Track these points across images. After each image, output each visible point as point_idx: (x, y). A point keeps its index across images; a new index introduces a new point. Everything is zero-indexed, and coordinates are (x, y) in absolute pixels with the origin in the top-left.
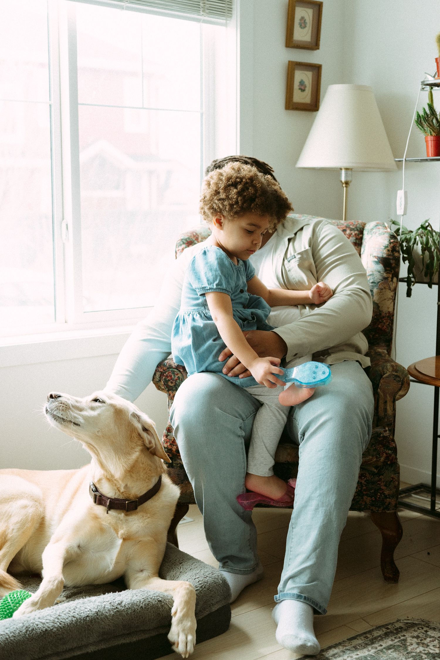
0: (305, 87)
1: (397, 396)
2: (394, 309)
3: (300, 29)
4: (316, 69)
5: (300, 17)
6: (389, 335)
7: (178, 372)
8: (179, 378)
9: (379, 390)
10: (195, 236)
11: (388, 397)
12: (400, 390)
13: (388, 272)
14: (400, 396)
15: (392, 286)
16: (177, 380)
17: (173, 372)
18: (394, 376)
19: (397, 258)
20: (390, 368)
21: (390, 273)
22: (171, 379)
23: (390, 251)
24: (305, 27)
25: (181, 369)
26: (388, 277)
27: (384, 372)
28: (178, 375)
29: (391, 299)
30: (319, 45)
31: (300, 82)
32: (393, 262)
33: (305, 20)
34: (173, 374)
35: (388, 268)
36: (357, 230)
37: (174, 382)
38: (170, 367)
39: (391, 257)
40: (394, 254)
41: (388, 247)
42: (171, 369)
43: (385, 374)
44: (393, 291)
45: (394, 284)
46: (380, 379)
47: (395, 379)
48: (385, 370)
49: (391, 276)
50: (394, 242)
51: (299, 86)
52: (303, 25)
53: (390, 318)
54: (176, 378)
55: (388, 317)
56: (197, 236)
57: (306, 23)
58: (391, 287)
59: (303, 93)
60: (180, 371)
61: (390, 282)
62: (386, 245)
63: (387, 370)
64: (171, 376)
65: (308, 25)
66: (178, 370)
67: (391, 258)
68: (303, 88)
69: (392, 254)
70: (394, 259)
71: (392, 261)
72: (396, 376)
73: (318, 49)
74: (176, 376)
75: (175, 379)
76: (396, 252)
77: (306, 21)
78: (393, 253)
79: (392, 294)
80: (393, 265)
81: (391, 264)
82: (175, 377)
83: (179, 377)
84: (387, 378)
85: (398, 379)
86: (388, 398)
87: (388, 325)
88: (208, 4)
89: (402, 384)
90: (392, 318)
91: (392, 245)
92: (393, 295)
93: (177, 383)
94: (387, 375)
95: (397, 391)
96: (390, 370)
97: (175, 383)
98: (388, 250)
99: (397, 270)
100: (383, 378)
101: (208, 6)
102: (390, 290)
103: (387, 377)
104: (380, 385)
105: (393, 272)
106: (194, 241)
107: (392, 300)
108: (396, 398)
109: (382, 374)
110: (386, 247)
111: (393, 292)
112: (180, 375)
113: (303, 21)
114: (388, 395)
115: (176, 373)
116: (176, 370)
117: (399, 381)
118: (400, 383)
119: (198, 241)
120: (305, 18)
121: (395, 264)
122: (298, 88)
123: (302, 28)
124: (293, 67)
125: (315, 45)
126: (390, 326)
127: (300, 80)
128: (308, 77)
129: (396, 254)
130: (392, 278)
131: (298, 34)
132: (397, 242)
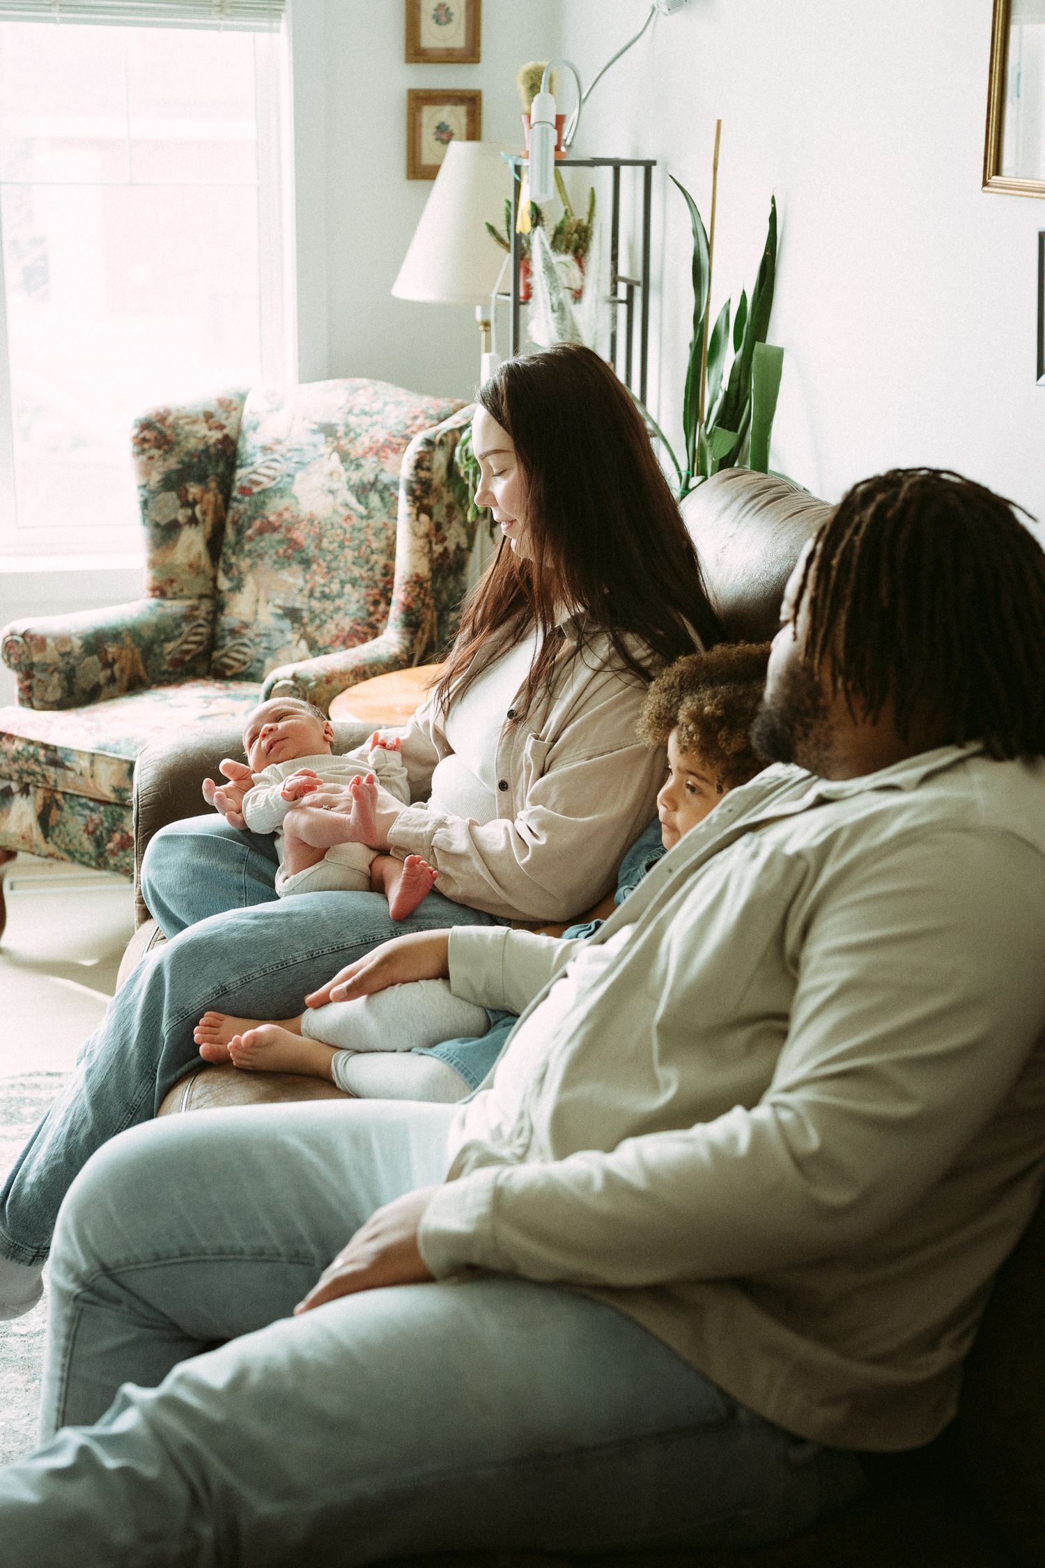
0: (451, 133)
3: (436, 26)
4: (472, 101)
5: (434, 5)
6: (417, 614)
10: (162, 414)
15: (420, 530)
19: (424, 480)
20: (288, 674)
21: (413, 507)
24: (449, 21)
26: (411, 514)
27: (278, 678)
29: (420, 552)
30: (479, 55)
31: (438, 128)
32: (418, 487)
33: (448, 9)
38: (15, 633)
40: (420, 473)
41: (410, 460)
42: (15, 637)
43: (278, 682)
44: (421, 537)
45: (424, 526)
48: (280, 676)
49: (415, 511)
50: (426, 451)
51: (435, 134)
52: (443, 19)
53: (421, 584)
55: (416, 582)
57: (452, 14)
58: (417, 530)
59: (444, 147)
61: (414, 522)
65: (455, 19)
68: (444, 137)
70: (419, 483)
71: (415, 486)
73: (478, 62)
77: (452, 10)
78: (416, 472)
79: (421, 542)
80: (418, 493)
81: (414, 491)
91: (421, 457)
92: (424, 544)
98: (410, 466)
101: (231, 2)
102: (416, 535)
105: (419, 504)
107: (423, 554)
111: (423, 540)
113: (443, 12)
119: (164, 424)
120: (448, 5)
121: (423, 491)
122: (434, 137)
123: (441, 24)
124: (419, 99)
125: (471, 54)
126: (420, 599)
127: (436, 124)
128: (454, 116)
129: (423, 474)
130: (418, 515)
131: (432, 37)
132: (428, 452)
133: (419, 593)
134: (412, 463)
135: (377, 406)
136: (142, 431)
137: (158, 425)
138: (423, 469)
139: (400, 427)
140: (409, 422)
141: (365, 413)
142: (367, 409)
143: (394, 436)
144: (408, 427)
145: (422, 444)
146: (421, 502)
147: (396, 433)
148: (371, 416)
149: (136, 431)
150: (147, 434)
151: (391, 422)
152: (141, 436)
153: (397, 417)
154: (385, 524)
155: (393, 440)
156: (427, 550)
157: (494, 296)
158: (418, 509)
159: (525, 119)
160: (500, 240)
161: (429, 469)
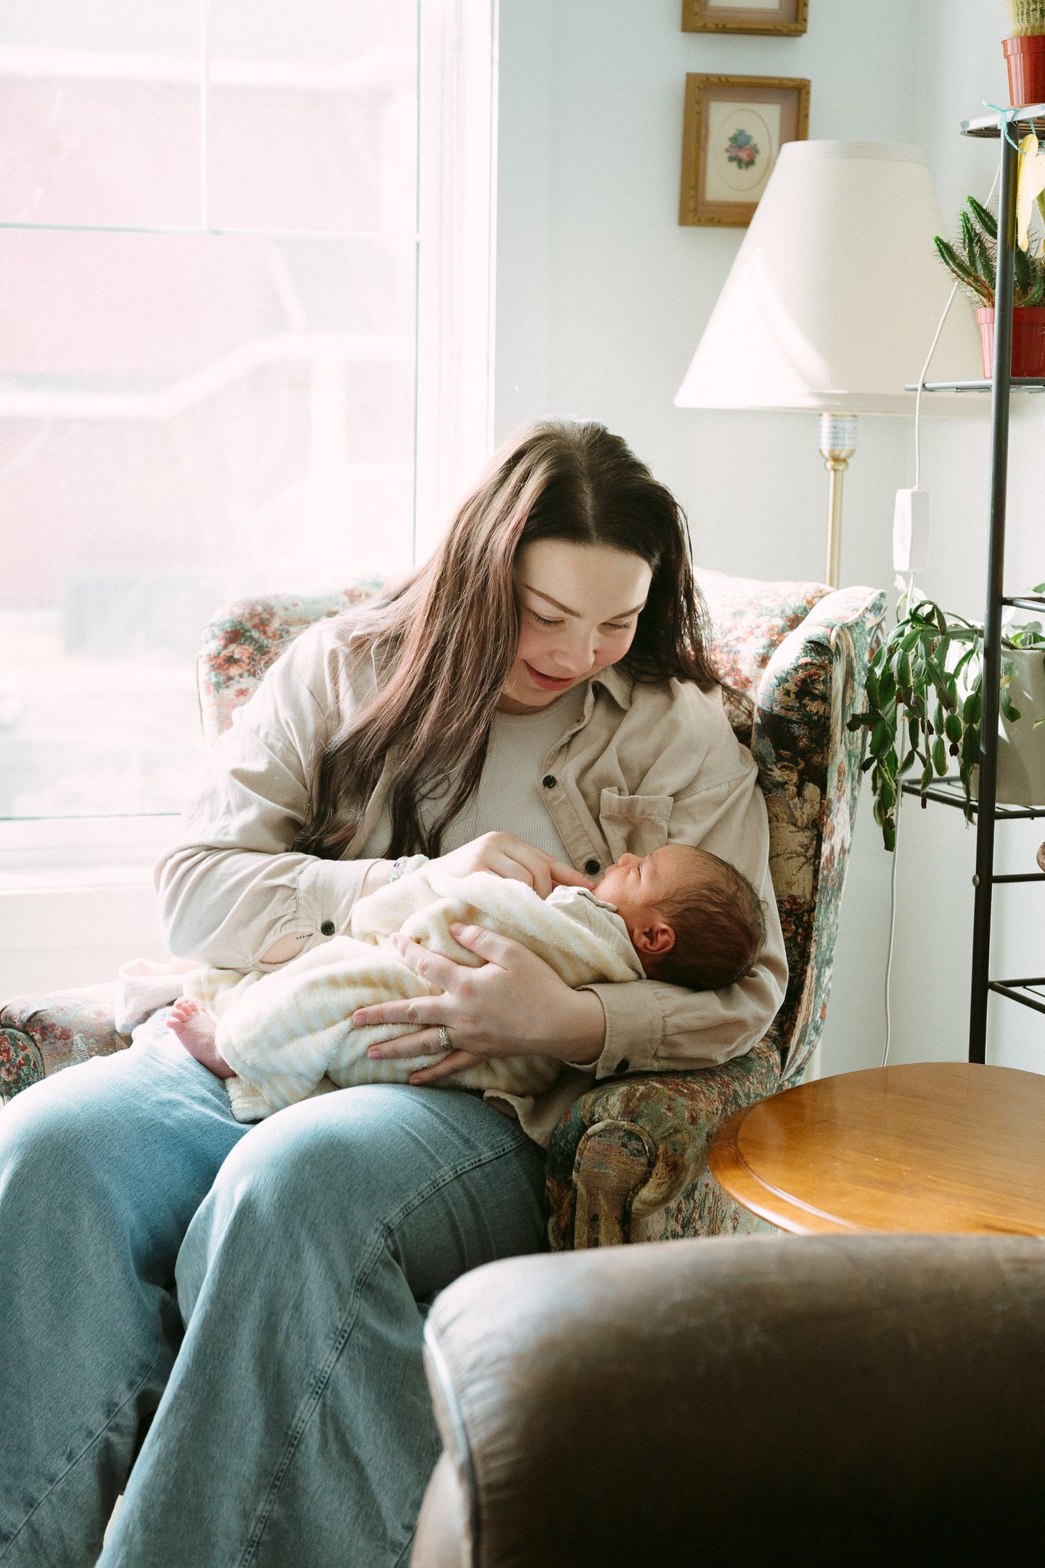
0: (754, 151)
1: (636, 1205)
2: (815, 888)
7: (27, 1043)
8: (27, 1058)
9: (574, 1172)
10: (260, 615)
11: (602, 1202)
12: (644, 1181)
13: (785, 763)
14: (644, 1203)
15: (804, 813)
16: (24, 1065)
17: (14, 1039)
18: (622, 1134)
19: (816, 718)
20: (614, 1105)
21: (791, 769)
22: (9, 1060)
23: (793, 696)
25: (36, 1031)
26: (786, 783)
27: (594, 1115)
28: (26, 1052)
29: (798, 855)
31: (735, 139)
32: (803, 732)
34: (13, 1045)
35: (784, 753)
37: (14, 1071)
38: (9, 1022)
39: (795, 716)
40: (805, 706)
41: (788, 681)
42: (11, 1030)
43: (594, 1123)
44: (805, 828)
45: (807, 806)
46: (580, 1137)
47: (624, 1145)
48: (599, 1110)
49: (795, 777)
50: (811, 664)
51: (726, 150)
53: (799, 918)
54: (20, 1058)
55: (789, 914)
56: (266, 616)
58: (797, 813)
59: (743, 172)
60: (32, 1038)
61: (792, 798)
62: (784, 675)
63: (604, 1107)
64: (8, 1051)
66: (26, 1033)
67: (794, 719)
68: (744, 156)
69: (798, 705)
70: (805, 723)
71: (797, 730)
72: (630, 1134)
74: (22, 1054)
75: (17, 1062)
76: (813, 700)
78: (800, 702)
79: (804, 837)
80: (803, 743)
81: (796, 739)
82: (17, 1056)
83: (28, 1056)
84: (600, 1136)
85: (634, 1144)
86: (604, 1206)
89: (651, 1164)
90: (805, 918)
91: (801, 674)
92: (806, 841)
93: (22, 1074)
94: (598, 1127)
95: (636, 1186)
96: (615, 1112)
97: (16, 1073)
98: (787, 693)
99: (817, 759)
100: (589, 1137)
102: (795, 825)
103: (600, 1134)
104: (577, 1158)
105: (802, 765)
106: (248, 631)
107: (803, 859)
108: (634, 1207)
109: (587, 1123)
110: (783, 681)
111: (808, 833)
112: (31, 1050)
114: (601, 1197)
115: (20, 1043)
116: (21, 1035)
117: (640, 1153)
118: (643, 1160)
119: (265, 632)
121: (812, 740)
122: (727, 155)
124: (704, 90)
125: (792, 19)
126: (797, 945)
127: (731, 134)
128: (761, 116)
129: (814, 707)
132: (822, 667)
133: (796, 933)
134: (791, 686)
136: (225, 647)
137: (255, 634)
138: (814, 698)
144: (730, 631)
145: (806, 651)
146: (807, 761)
149: (214, 646)
150: (237, 651)
152: (225, 653)
156: (811, 852)
157: (919, 386)
158: (801, 773)
159: (1015, 48)
160: (965, 271)
161: (825, 698)
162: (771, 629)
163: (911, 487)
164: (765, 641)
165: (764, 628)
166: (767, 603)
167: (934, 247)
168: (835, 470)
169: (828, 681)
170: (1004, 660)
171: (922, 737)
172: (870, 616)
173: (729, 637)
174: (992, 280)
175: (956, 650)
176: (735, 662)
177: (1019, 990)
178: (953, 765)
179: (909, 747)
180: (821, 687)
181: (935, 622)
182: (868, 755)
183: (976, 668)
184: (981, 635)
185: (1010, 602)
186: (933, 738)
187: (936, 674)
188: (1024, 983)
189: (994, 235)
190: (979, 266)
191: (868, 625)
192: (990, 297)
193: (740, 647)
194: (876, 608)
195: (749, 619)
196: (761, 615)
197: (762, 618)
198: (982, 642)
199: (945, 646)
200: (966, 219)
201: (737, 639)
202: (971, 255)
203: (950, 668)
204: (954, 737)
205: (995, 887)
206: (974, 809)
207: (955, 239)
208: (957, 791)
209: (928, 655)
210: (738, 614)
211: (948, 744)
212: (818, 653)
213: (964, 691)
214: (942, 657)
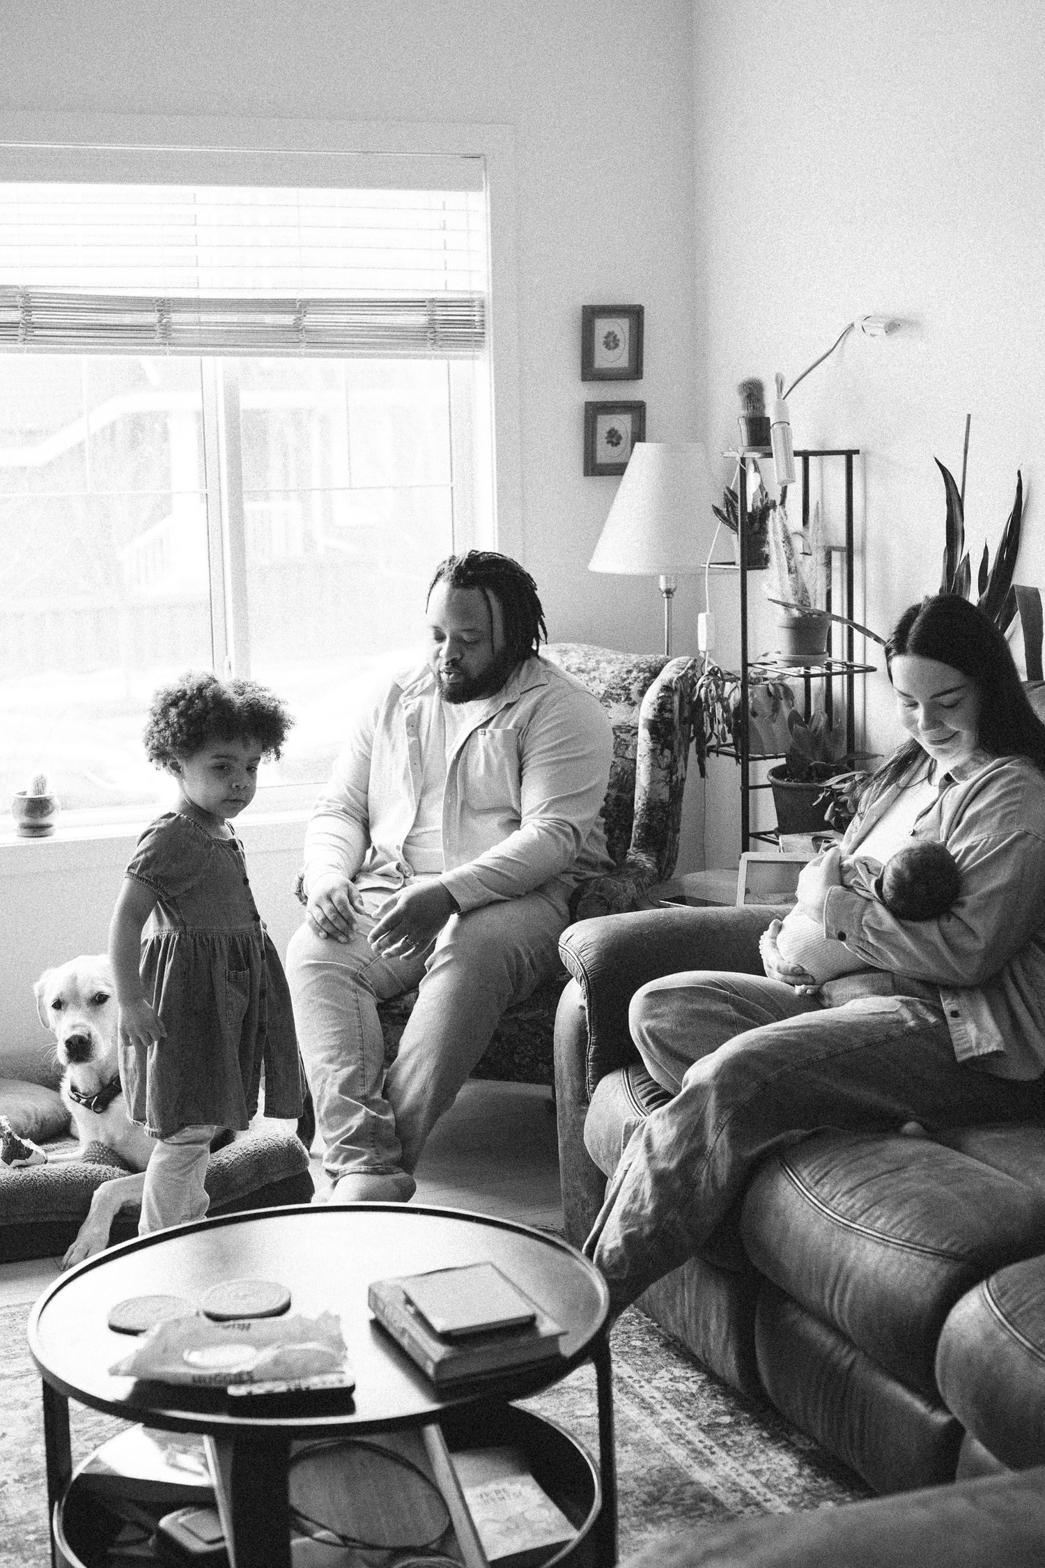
0: (620, 438)
3: (605, 351)
4: (637, 410)
5: (605, 333)
6: (662, 834)
13: (655, 741)
15: (664, 763)
19: (667, 720)
21: (658, 743)
24: (616, 346)
26: (656, 749)
29: (662, 781)
30: (642, 373)
31: (610, 433)
33: (616, 336)
35: (654, 736)
36: (650, 671)
40: (664, 716)
44: (664, 770)
45: (666, 759)
49: (659, 747)
50: (666, 696)
51: (607, 438)
52: (612, 344)
53: (663, 809)
55: (660, 808)
57: (618, 340)
58: (661, 762)
59: (615, 448)
61: (660, 756)
62: (654, 701)
65: (621, 345)
67: (658, 721)
68: (614, 440)
69: (662, 716)
70: (666, 724)
71: (661, 725)
73: (641, 378)
76: (667, 712)
77: (618, 337)
78: (661, 713)
79: (664, 773)
80: (662, 731)
81: (659, 729)
87: (660, 819)
88: (442, 333)
92: (666, 775)
98: (656, 709)
99: (669, 738)
101: (442, 335)
102: (660, 767)
105: (662, 741)
107: (664, 783)
113: (611, 338)
120: (616, 333)
121: (666, 730)
122: (606, 440)
123: (610, 349)
124: (594, 411)
125: (635, 371)
126: (663, 822)
127: (608, 429)
128: (623, 423)
129: (667, 715)
130: (662, 750)
131: (606, 359)
132: (669, 697)
133: (663, 816)
134: (656, 706)
135: (591, 664)
139: (618, 680)
140: (625, 676)
141: (581, 671)
142: (583, 667)
143: (613, 688)
144: (625, 680)
145: (662, 690)
146: (665, 739)
147: (614, 686)
148: (589, 673)
151: (608, 677)
153: (613, 672)
154: (614, 762)
155: (614, 691)
156: (668, 780)
157: (707, 566)
158: (662, 745)
159: (742, 422)
160: (725, 520)
161: (671, 711)
162: (645, 678)
163: (704, 611)
164: (641, 684)
165: (642, 677)
166: (642, 666)
167: (711, 509)
168: (668, 598)
169: (672, 703)
170: (749, 690)
171: (715, 726)
172: (690, 671)
173: (625, 683)
174: (737, 523)
175: (728, 686)
176: (629, 694)
177: (763, 836)
178: (730, 738)
179: (709, 731)
180: (669, 706)
181: (719, 675)
182: (692, 735)
183: (737, 695)
184: (739, 679)
185: (751, 665)
186: (721, 727)
187: (721, 699)
188: (765, 833)
189: (737, 502)
190: (731, 516)
191: (689, 675)
192: (737, 530)
193: (631, 687)
194: (693, 667)
195: (634, 674)
196: (639, 672)
197: (640, 674)
198: (740, 682)
199: (724, 684)
200: (725, 495)
201: (630, 683)
202: (727, 511)
203: (726, 695)
204: (729, 726)
205: (751, 791)
206: (740, 757)
207: (720, 504)
208: (732, 750)
209: (717, 690)
210: (629, 672)
211: (726, 729)
212: (667, 691)
213: (732, 703)
214: (723, 690)
